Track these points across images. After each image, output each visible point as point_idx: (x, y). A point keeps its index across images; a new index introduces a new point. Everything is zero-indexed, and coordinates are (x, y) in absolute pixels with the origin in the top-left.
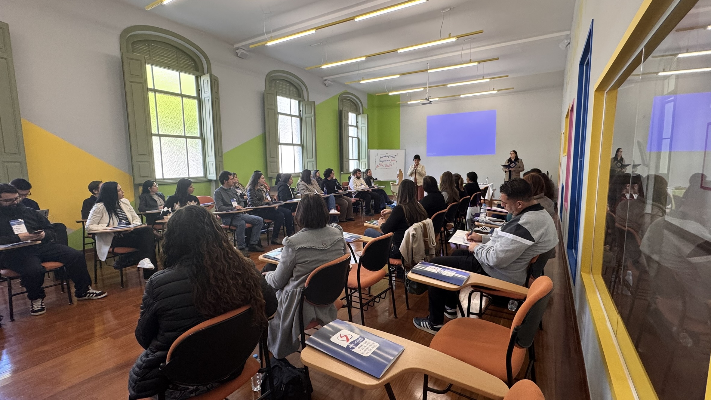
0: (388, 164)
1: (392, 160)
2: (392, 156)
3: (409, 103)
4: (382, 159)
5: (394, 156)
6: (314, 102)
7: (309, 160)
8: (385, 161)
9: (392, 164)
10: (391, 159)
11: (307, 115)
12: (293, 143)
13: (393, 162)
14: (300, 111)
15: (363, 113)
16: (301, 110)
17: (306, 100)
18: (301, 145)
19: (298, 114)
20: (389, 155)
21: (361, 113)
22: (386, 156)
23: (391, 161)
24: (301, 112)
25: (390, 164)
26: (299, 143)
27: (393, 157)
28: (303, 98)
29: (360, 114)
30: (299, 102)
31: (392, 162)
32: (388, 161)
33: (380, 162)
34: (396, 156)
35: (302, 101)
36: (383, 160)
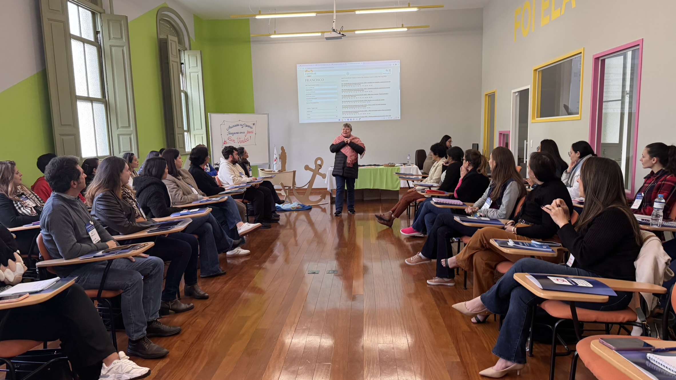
0: (242, 139)
1: (249, 132)
2: (247, 124)
3: (273, 36)
4: (232, 130)
5: (252, 126)
6: (127, 17)
7: (121, 131)
8: (237, 133)
9: (249, 138)
10: (246, 129)
11: (113, 42)
12: (90, 96)
13: (251, 134)
14: (96, 33)
15: (190, 49)
16: (100, 29)
17: (108, 11)
18: (104, 100)
19: (92, 39)
20: (242, 124)
21: (188, 48)
22: (238, 125)
23: (246, 132)
24: (100, 36)
25: (246, 138)
26: (99, 96)
27: (249, 126)
28: (102, 7)
29: (186, 50)
30: (93, 14)
31: (249, 135)
32: (241, 133)
33: (229, 135)
34: (254, 124)
35: (101, 13)
36: (234, 132)
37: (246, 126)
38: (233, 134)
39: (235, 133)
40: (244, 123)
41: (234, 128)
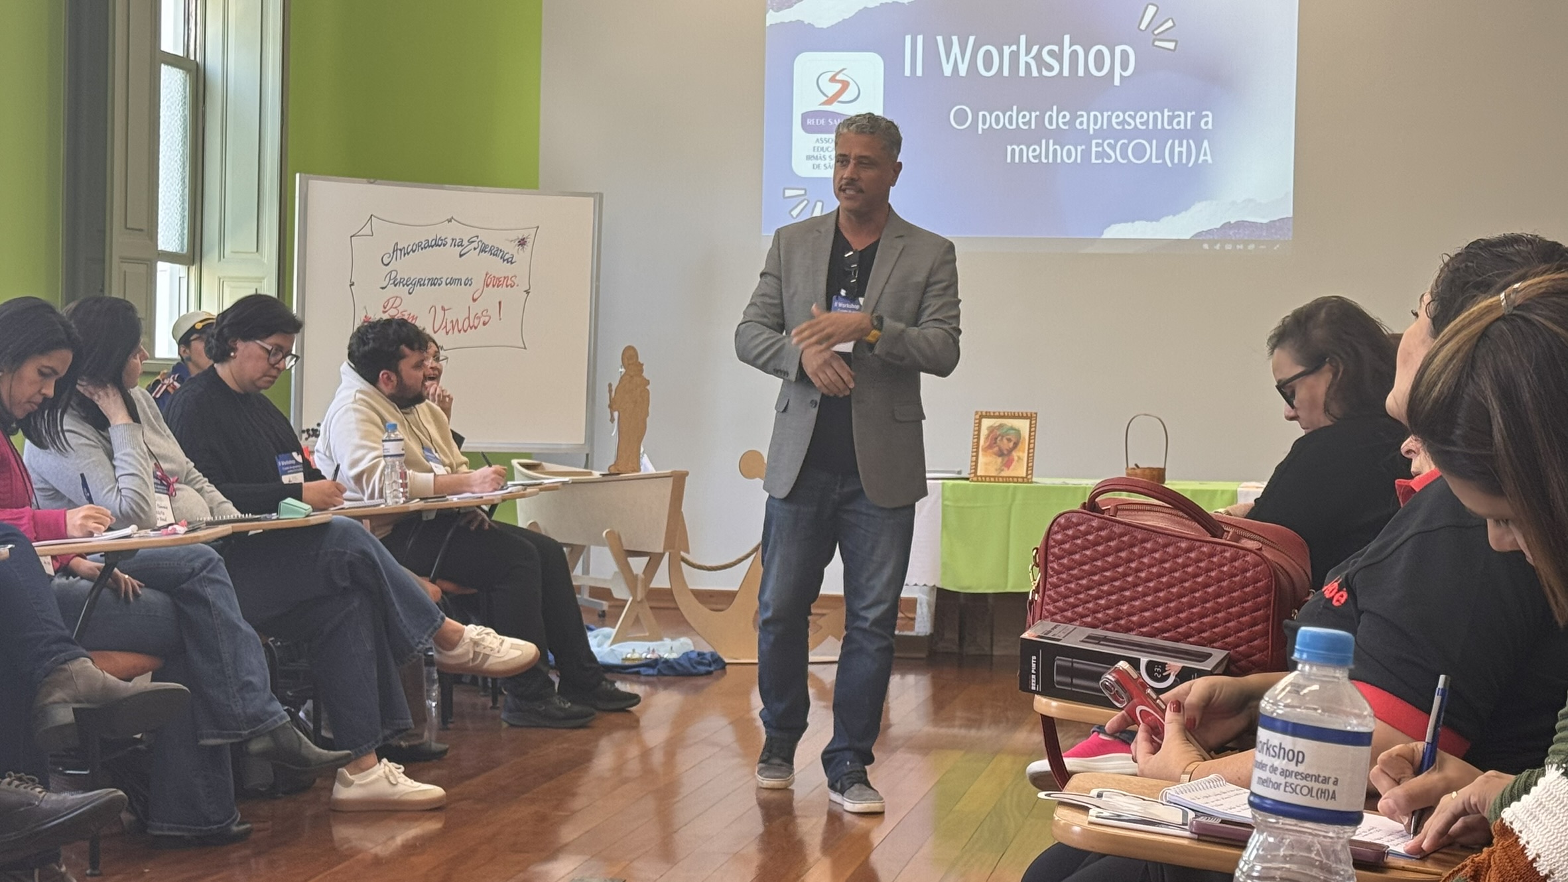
0: (458, 313)
1: (493, 282)
2: (490, 240)
4: (406, 267)
5: (511, 249)
8: (433, 282)
9: (494, 311)
10: (479, 265)
13: (501, 293)
20: (465, 234)
22: (438, 243)
23: (478, 282)
25: (477, 308)
27: (495, 251)
31: (492, 295)
32: (452, 282)
33: (392, 290)
34: (522, 242)
36: (415, 276)
37: (483, 251)
38: (412, 284)
39: (421, 283)
40: (475, 232)
41: (419, 253)
